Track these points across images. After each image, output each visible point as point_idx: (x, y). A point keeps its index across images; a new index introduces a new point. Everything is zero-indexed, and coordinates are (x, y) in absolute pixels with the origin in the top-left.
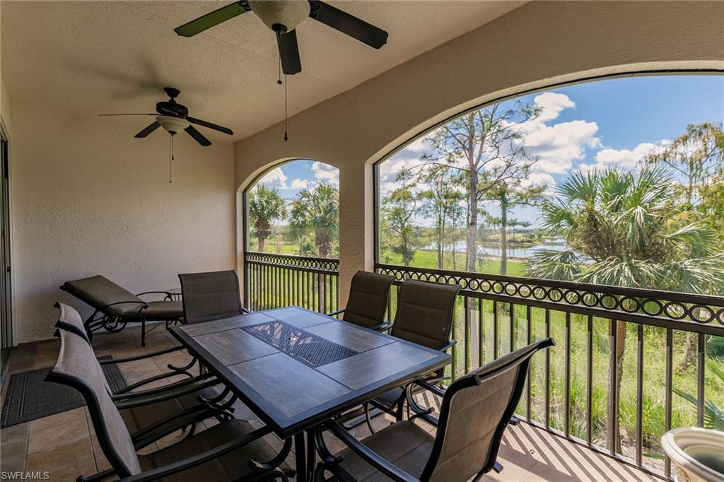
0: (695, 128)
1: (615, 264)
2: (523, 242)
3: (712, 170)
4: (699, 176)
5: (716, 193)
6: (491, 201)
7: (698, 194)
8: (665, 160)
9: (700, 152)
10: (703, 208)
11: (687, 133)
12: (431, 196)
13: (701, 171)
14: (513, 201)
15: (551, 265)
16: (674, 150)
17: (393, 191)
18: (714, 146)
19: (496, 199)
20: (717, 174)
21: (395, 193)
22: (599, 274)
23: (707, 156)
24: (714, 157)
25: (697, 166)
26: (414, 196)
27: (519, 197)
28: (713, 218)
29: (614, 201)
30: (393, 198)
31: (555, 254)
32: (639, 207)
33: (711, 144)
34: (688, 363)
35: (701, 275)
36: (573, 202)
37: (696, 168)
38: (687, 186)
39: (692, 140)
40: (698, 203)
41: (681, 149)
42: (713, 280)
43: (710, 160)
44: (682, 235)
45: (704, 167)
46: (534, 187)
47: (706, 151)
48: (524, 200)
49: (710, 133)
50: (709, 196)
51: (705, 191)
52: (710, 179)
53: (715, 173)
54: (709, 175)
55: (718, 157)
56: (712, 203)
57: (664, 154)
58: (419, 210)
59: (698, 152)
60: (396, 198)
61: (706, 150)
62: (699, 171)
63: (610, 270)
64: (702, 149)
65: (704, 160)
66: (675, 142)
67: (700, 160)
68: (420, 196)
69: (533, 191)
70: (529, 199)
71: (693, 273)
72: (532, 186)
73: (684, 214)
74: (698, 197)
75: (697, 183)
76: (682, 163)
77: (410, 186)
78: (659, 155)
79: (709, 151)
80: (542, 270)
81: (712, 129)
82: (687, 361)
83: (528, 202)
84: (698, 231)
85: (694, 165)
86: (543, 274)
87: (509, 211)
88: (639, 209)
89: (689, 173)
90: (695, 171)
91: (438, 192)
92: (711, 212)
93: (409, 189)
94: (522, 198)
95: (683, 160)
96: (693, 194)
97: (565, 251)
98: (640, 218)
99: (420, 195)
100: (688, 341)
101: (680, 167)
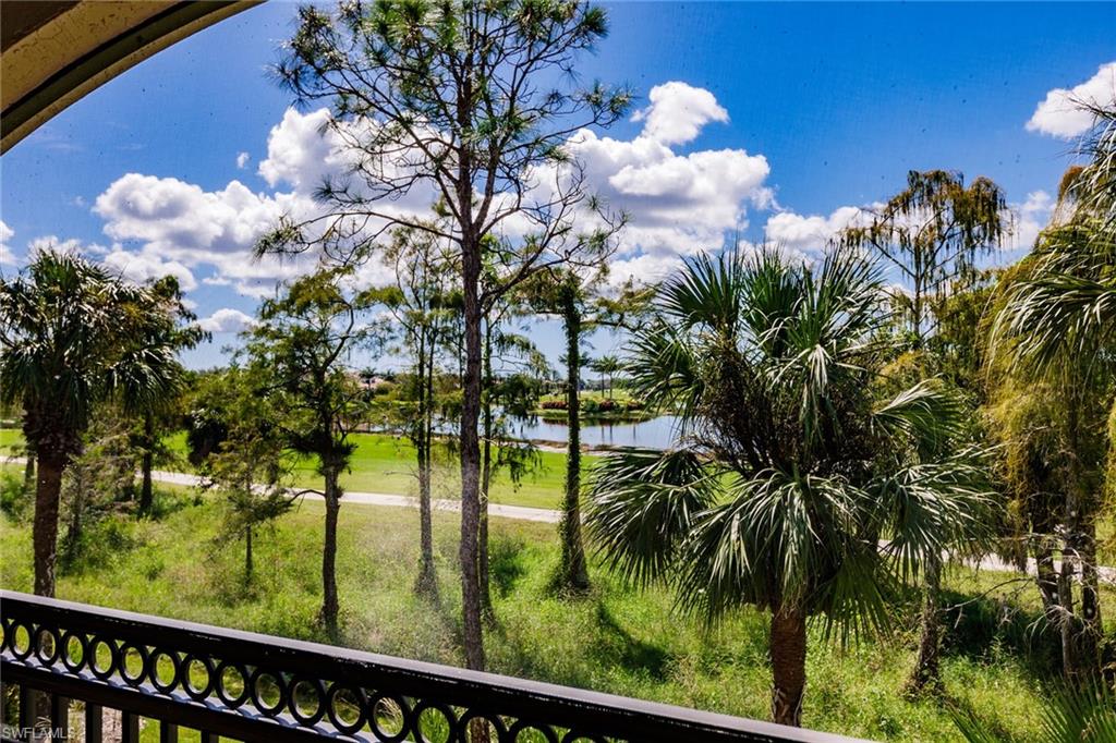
0: (922, 179)
1: (774, 487)
2: (630, 408)
3: (950, 268)
4: (931, 278)
5: (958, 313)
6: (543, 316)
7: (930, 314)
8: (874, 241)
9: (931, 229)
10: (938, 343)
11: (907, 188)
12: (393, 299)
13: (934, 267)
14: (591, 317)
15: (642, 491)
16: (889, 222)
17: (293, 283)
18: (951, 220)
19: (554, 312)
20: (959, 276)
21: (297, 290)
22: (741, 513)
23: (942, 238)
24: (952, 240)
25: (926, 257)
26: (349, 299)
27: (604, 309)
28: (955, 363)
29: (773, 330)
30: (291, 301)
31: (654, 461)
32: (818, 346)
33: (947, 215)
34: (925, 672)
35: (937, 504)
36: (692, 330)
37: (926, 262)
38: (911, 295)
39: (916, 201)
40: (930, 335)
41: (900, 220)
42: (959, 517)
43: (948, 247)
44: (903, 409)
45: (938, 260)
46: (636, 287)
47: (940, 228)
48: (616, 317)
49: (945, 191)
50: (947, 319)
51: (940, 308)
52: (948, 283)
53: (956, 273)
54: (946, 278)
55: (960, 241)
56: (953, 335)
57: (872, 229)
58: (363, 334)
59: (927, 228)
60: (298, 302)
61: (940, 223)
62: (930, 268)
63: (762, 503)
64: (933, 223)
65: (937, 245)
66: (891, 205)
67: (931, 245)
68: (365, 299)
69: (631, 295)
70: (626, 314)
71: (924, 503)
72: (629, 285)
73: (909, 358)
74: (931, 323)
75: (928, 292)
76: (903, 249)
77: (337, 270)
78: (864, 230)
79: (945, 227)
80: (621, 504)
81: (948, 183)
82: (924, 668)
83: (625, 321)
84: (928, 399)
85: (923, 255)
86: (621, 516)
87: (583, 343)
88: (819, 353)
89: (914, 271)
90: (923, 267)
91: (415, 291)
92: (952, 351)
93: (337, 280)
94: (610, 312)
95: (904, 243)
96: (923, 314)
97: (677, 450)
98: (821, 374)
99: (364, 295)
100: (923, 623)
101: (899, 257)
